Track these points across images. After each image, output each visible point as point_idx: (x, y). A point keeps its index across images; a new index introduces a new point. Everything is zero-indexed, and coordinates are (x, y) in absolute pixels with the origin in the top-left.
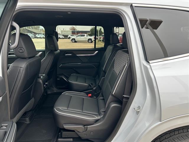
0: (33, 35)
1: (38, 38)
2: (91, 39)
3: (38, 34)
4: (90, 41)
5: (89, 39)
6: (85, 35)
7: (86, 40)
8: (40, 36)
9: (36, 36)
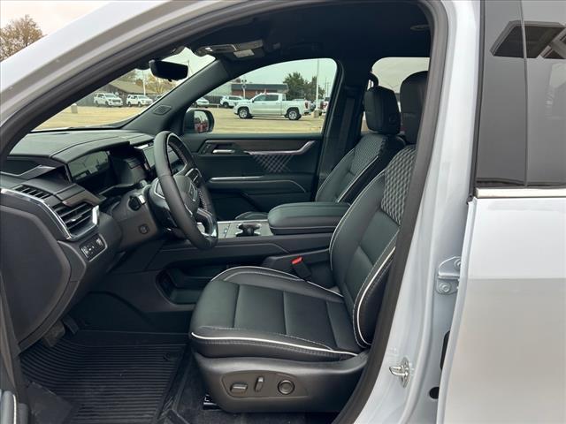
0: (118, 98)
1: (132, 106)
2: (296, 109)
3: (133, 94)
4: (293, 116)
5: (290, 110)
6: (277, 96)
7: (281, 112)
8: (140, 100)
9: (128, 100)
